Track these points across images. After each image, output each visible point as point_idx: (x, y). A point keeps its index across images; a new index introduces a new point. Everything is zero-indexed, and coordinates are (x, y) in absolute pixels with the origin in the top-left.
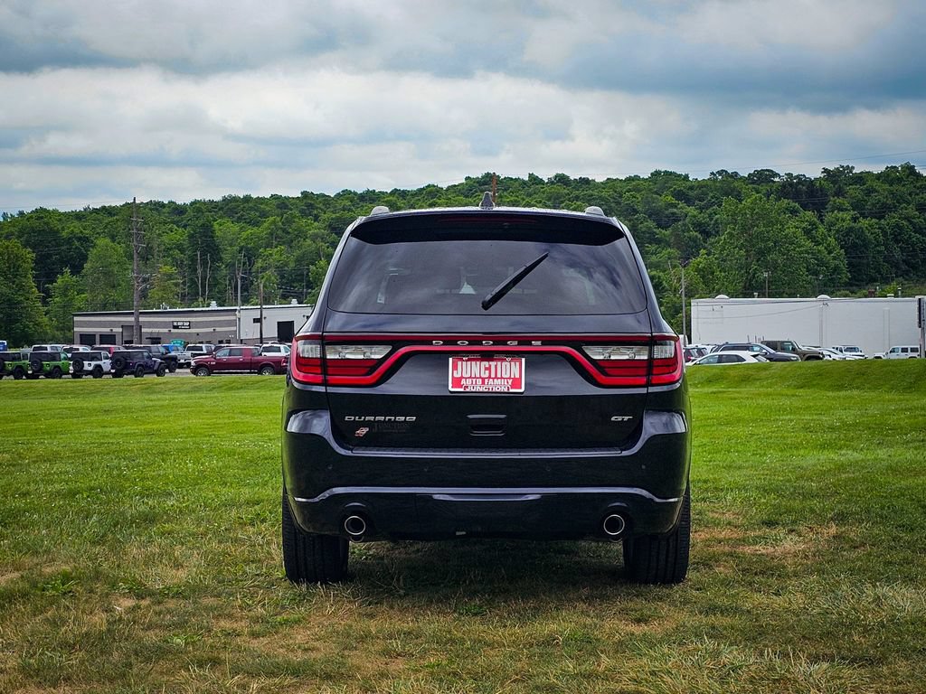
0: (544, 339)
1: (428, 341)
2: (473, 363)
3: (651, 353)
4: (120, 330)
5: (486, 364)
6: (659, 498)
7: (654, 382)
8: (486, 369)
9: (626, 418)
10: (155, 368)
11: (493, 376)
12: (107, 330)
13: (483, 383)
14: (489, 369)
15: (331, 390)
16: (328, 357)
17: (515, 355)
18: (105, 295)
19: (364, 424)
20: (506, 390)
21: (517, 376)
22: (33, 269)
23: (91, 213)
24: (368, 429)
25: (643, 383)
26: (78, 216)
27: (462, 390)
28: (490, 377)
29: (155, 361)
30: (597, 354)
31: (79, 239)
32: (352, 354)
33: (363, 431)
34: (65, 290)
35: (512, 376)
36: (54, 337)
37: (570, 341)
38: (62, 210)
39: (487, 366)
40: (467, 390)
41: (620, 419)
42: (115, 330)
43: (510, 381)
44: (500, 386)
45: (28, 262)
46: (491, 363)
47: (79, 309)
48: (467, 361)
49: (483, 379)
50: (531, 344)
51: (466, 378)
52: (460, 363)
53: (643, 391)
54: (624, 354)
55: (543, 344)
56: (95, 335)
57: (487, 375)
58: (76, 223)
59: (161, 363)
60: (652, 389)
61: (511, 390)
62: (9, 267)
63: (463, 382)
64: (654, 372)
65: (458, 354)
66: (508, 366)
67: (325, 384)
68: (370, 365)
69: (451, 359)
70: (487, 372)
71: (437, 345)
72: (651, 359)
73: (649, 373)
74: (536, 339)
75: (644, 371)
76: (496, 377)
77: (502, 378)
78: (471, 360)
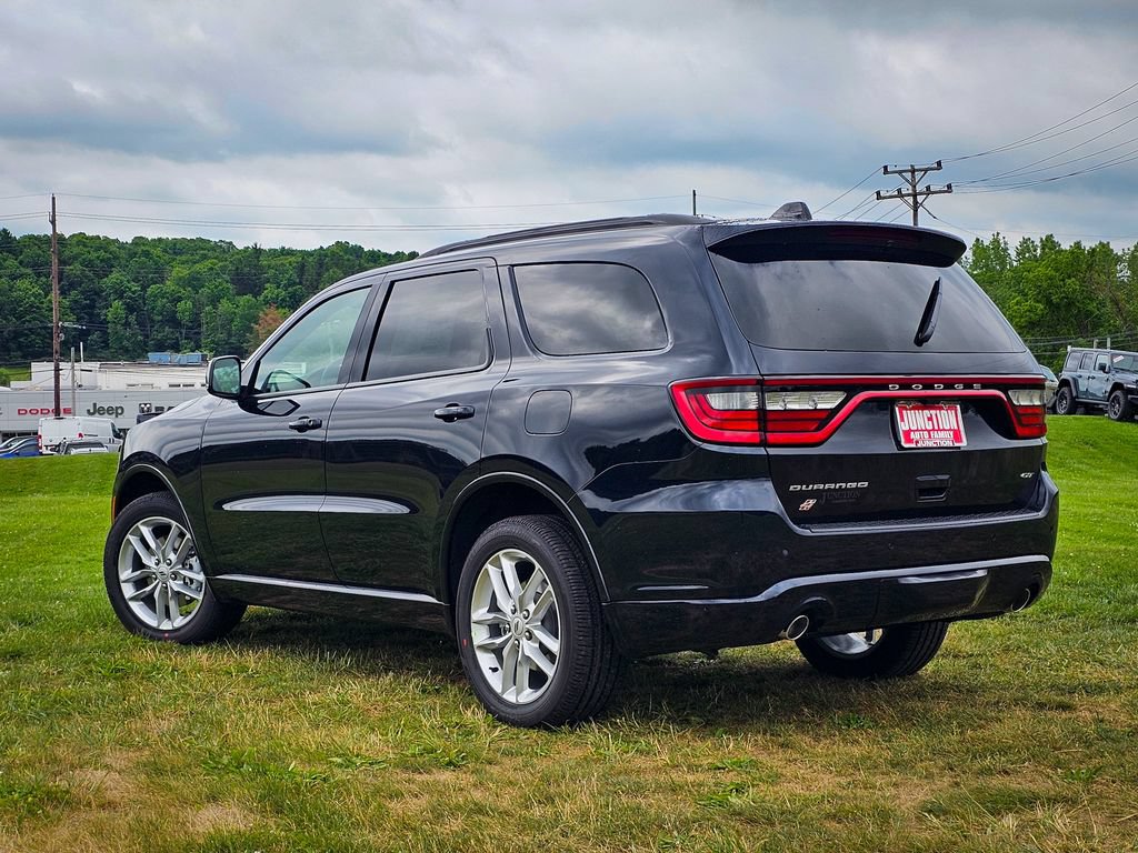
0: (984, 381)
1: (884, 385)
2: (916, 412)
5: (927, 413)
8: (928, 419)
11: (936, 427)
13: (930, 436)
14: (930, 419)
15: (772, 451)
16: (768, 408)
17: (951, 401)
19: (811, 494)
20: (951, 445)
21: (957, 427)
24: (814, 502)
27: (913, 445)
30: (1018, 399)
32: (796, 403)
33: (808, 505)
35: (952, 428)
39: (929, 416)
40: (919, 445)
43: (951, 434)
44: (944, 440)
46: (932, 412)
48: (910, 409)
49: (929, 431)
50: (973, 388)
51: (914, 431)
52: (904, 412)
55: (982, 388)
57: (931, 427)
61: (955, 445)
63: (913, 435)
65: (902, 402)
66: (947, 417)
67: (765, 444)
68: (821, 418)
69: (897, 408)
70: (930, 422)
71: (894, 391)
74: (977, 381)
76: (940, 429)
77: (944, 430)
78: (914, 408)
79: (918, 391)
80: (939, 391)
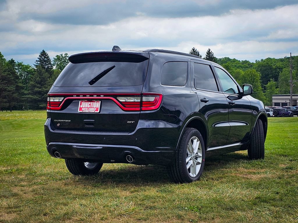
0: (104, 95)
2: (86, 103)
3: (141, 99)
4: (289, 101)
5: (89, 103)
6: (144, 150)
7: (143, 110)
8: (89, 105)
9: (132, 122)
10: (290, 115)
11: (91, 107)
12: (284, 101)
13: (88, 109)
14: (90, 105)
15: (51, 111)
16: (51, 101)
17: (97, 100)
18: (285, 89)
19: (59, 122)
20: (94, 112)
21: (98, 107)
22: (260, 79)
23: (286, 59)
24: (59, 124)
25: (139, 110)
26: (281, 60)
27: (82, 111)
28: (90, 107)
29: (289, 112)
30: (122, 100)
31: (279, 68)
34: (271, 87)
35: (97, 107)
36: (267, 104)
37: (113, 95)
38: (276, 58)
39: (90, 104)
40: (83, 112)
41: (130, 122)
42: (287, 101)
43: (96, 109)
44: (92, 111)
45: (258, 77)
46: (91, 103)
47: (276, 94)
48: (84, 102)
49: (88, 108)
50: (100, 96)
52: (82, 103)
53: (139, 113)
54: (132, 100)
55: (104, 96)
56: (280, 103)
57: (89, 107)
58: (281, 63)
59: (291, 113)
60: (142, 112)
61: (95, 112)
62: (251, 79)
63: (83, 109)
64: (143, 106)
65: (82, 100)
66: (96, 104)
68: (59, 103)
69: (80, 102)
70: (90, 106)
71: (75, 97)
72: (141, 101)
73: (141, 106)
74: (102, 94)
75: (139, 106)
76: (92, 108)
77: (93, 108)
78: (85, 102)
79: (88, 97)
80: (95, 97)
